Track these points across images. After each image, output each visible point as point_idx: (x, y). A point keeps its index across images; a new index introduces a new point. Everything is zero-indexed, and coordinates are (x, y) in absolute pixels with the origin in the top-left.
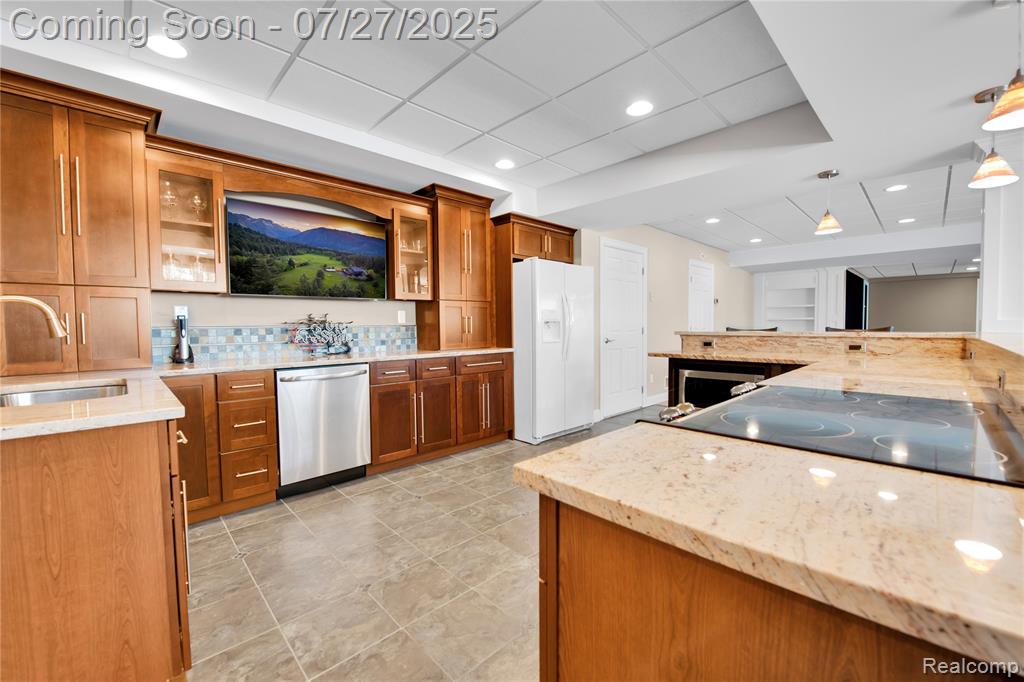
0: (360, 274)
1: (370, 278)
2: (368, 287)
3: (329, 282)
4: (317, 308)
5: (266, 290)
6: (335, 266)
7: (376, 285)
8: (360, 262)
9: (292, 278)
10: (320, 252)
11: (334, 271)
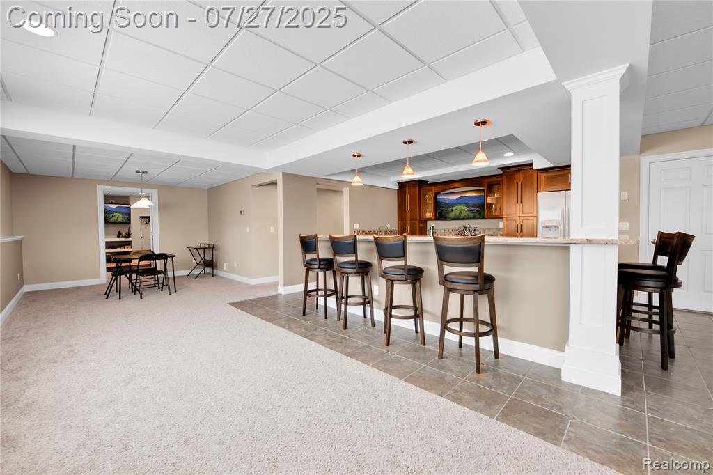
0: (474, 210)
1: (478, 211)
2: (477, 215)
3: (463, 214)
4: (466, 223)
5: (445, 219)
6: (465, 209)
7: (480, 214)
8: (474, 206)
9: (452, 215)
10: (460, 205)
11: (465, 210)
